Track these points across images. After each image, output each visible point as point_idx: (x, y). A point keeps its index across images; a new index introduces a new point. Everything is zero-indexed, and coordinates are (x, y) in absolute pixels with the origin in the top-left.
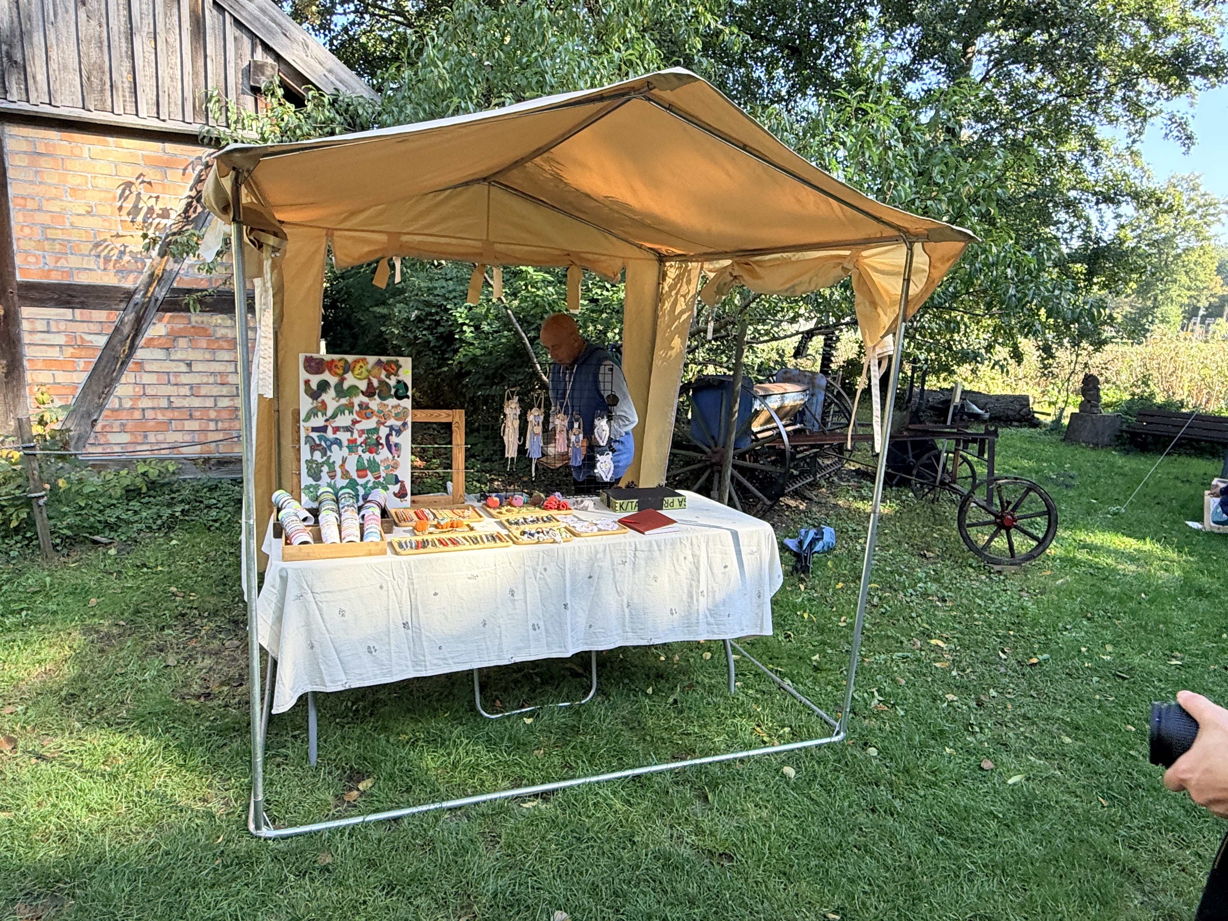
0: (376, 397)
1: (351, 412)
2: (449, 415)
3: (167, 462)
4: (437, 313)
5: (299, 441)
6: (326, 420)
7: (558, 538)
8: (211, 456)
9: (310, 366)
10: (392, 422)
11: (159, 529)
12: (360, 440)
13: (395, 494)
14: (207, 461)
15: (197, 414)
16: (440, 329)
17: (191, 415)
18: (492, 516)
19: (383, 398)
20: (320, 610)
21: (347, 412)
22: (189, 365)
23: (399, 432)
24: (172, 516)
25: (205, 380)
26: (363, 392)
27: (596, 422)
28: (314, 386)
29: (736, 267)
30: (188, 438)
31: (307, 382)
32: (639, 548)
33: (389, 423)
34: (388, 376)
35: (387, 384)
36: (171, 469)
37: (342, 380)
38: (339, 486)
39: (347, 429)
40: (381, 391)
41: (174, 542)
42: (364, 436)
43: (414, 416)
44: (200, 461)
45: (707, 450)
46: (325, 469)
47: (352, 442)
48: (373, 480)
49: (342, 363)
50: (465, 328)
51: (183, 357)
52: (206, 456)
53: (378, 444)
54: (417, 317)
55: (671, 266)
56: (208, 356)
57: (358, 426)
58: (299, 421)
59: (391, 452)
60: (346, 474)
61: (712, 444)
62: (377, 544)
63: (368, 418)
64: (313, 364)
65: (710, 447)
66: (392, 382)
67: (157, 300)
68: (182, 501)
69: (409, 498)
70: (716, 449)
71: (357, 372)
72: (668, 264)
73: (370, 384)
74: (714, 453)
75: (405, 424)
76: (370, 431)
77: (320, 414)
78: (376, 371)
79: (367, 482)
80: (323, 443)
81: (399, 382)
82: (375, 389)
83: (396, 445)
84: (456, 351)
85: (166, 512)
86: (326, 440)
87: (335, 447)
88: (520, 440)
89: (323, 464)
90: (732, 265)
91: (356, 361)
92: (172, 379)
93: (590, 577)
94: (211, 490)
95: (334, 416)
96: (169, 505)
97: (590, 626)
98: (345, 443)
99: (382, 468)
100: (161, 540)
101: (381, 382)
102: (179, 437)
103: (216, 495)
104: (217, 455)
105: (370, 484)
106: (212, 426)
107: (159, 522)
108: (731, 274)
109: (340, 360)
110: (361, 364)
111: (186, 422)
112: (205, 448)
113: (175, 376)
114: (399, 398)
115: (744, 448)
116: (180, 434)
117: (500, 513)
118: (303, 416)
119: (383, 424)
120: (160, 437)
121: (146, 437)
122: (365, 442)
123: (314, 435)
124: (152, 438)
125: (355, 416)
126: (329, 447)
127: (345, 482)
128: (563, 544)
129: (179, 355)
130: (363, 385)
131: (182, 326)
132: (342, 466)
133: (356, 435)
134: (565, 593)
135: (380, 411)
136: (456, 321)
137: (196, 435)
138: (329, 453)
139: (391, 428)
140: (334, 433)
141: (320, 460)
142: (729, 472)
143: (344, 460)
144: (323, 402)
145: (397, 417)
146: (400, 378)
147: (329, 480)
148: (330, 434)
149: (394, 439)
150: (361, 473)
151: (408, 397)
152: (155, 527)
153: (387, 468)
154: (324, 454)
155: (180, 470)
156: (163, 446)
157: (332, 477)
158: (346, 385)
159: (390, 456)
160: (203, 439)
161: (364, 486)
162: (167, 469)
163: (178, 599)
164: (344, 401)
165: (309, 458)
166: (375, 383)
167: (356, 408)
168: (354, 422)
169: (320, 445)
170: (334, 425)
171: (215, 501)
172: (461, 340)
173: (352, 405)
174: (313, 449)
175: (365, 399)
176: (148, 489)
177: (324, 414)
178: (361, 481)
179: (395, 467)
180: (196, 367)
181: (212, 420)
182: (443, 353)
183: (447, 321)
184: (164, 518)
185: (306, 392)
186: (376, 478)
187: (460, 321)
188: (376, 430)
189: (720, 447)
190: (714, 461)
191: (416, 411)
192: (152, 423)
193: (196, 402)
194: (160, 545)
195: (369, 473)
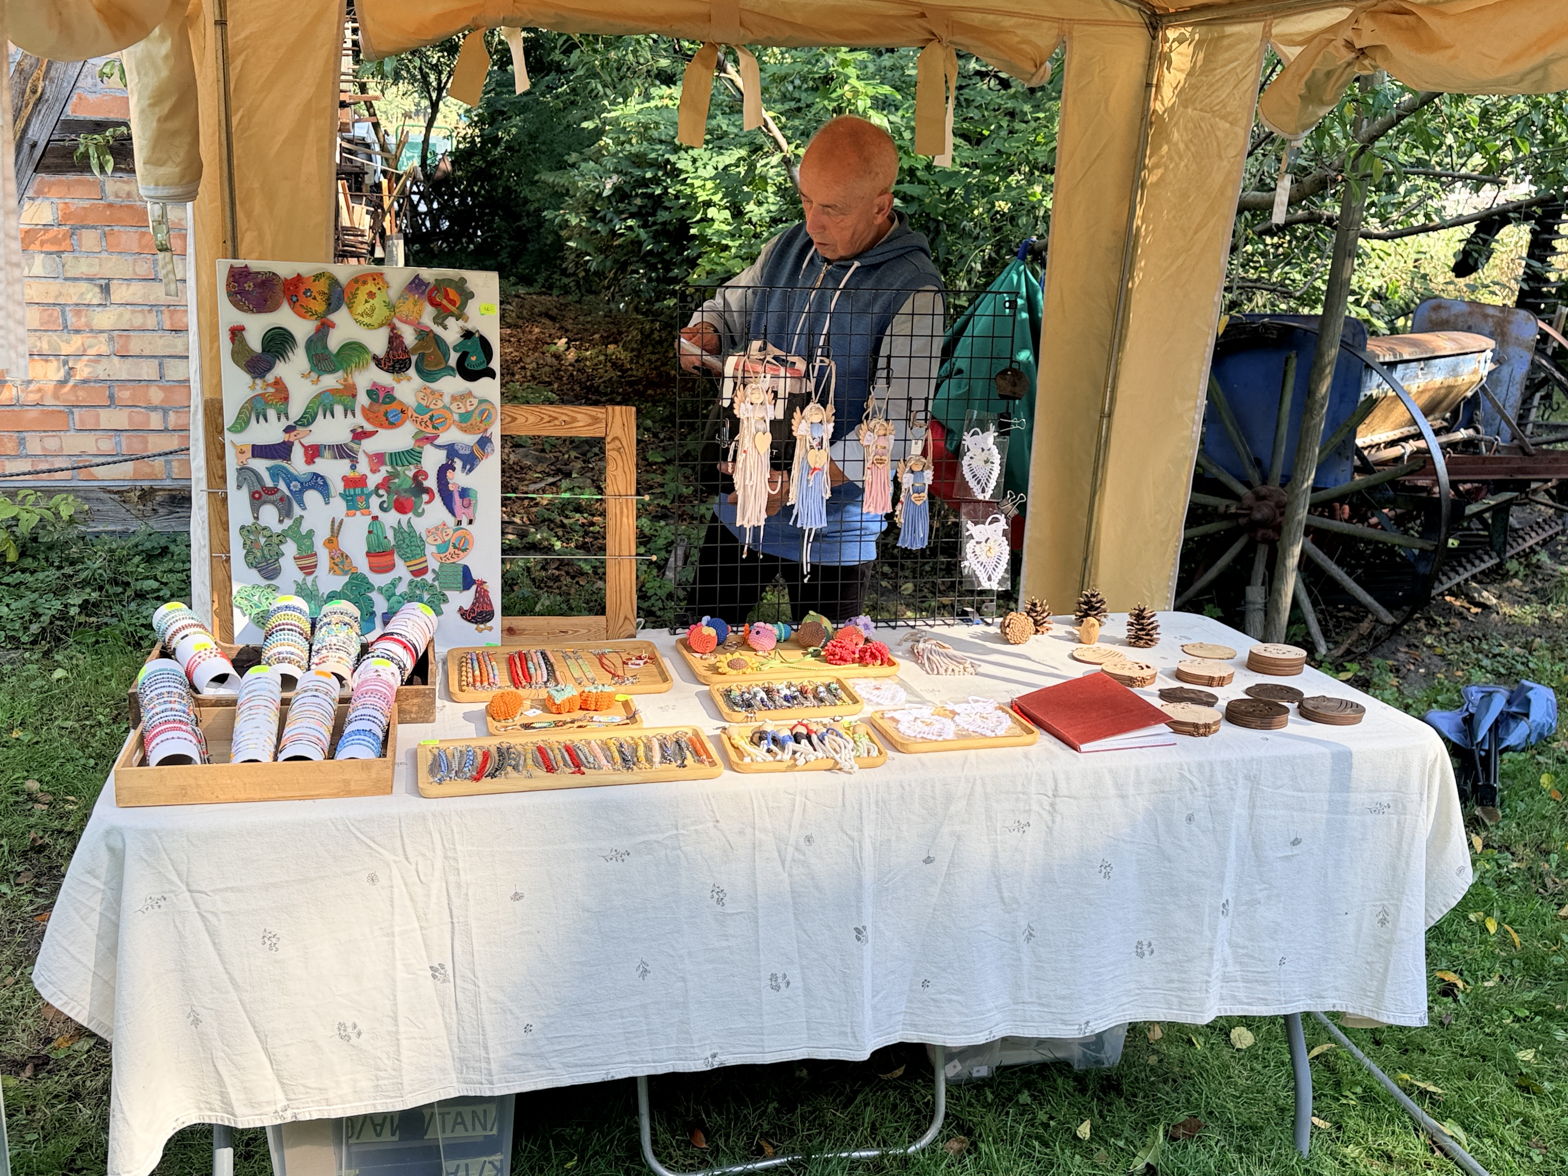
0: (412, 372)
1: (349, 410)
2: (596, 420)
3: (58, 498)
4: (656, 181)
5: (224, 478)
6: (288, 430)
7: (846, 757)
8: (156, 484)
9: (242, 292)
10: (451, 435)
11: (34, 642)
12: (373, 480)
13: (464, 614)
14: (146, 495)
15: (124, 395)
16: (663, 216)
17: (111, 397)
18: (696, 678)
19: (427, 375)
20: (212, 933)
21: (339, 409)
22: (106, 289)
23: (470, 462)
24: (63, 615)
25: (138, 321)
26: (375, 358)
27: (968, 440)
28: (255, 343)
29: (1366, 24)
30: (106, 445)
31: (236, 333)
32: (1063, 789)
33: (444, 438)
34: (440, 320)
35: (438, 341)
36: (65, 512)
37: (325, 328)
38: (324, 589)
39: (341, 452)
40: (422, 357)
41: (59, 673)
42: (384, 470)
43: (508, 420)
44: (134, 496)
45: (1241, 489)
46: (290, 549)
47: (354, 483)
48: (407, 577)
49: (323, 285)
50: (712, 212)
51: (94, 271)
52: (146, 484)
53: (419, 489)
54: (616, 189)
55: (1181, 40)
56: (143, 269)
57: (370, 445)
58: (221, 432)
59: (452, 511)
60: (340, 561)
61: (1254, 475)
62: (366, 765)
63: (392, 425)
64: (249, 286)
65: (1248, 485)
66: (451, 334)
67: (34, 146)
68: (85, 583)
69: (497, 621)
70: (1263, 490)
71: (361, 306)
72: (1172, 34)
73: (395, 339)
74: (1260, 498)
75: (484, 442)
76: (398, 458)
77: (272, 413)
78: (407, 308)
79: (394, 584)
80: (282, 486)
81: (468, 335)
82: (405, 351)
83: (464, 493)
84: (692, 263)
85: (51, 607)
86: (290, 478)
87: (312, 497)
88: (772, 482)
89: (282, 537)
90: (1354, 19)
91: (359, 280)
92: (71, 320)
93: (928, 860)
94: (150, 557)
95: (307, 419)
96: (60, 591)
97: (925, 984)
98: (337, 486)
99: (430, 549)
100: (33, 668)
101: (424, 335)
102: (88, 444)
103: (159, 569)
104: (168, 483)
105: (402, 588)
106: (155, 420)
107: (35, 628)
108: (1349, 45)
109: (318, 277)
110: (371, 287)
111: (103, 413)
112: (144, 467)
113: (78, 313)
114: (470, 375)
115: (1334, 490)
116: (91, 437)
117: (715, 669)
118: (229, 417)
119: (431, 440)
120: (52, 443)
121: (22, 442)
122: (385, 484)
123: (261, 465)
124: (34, 445)
125: (359, 421)
126: (299, 496)
127: (339, 582)
128: (860, 775)
129: (84, 267)
130: (377, 343)
131: (86, 204)
132: (332, 542)
133: (363, 467)
134: (859, 899)
135: (422, 409)
136: (693, 196)
137: (124, 439)
138: (297, 511)
139: (451, 450)
140: (310, 460)
141: (277, 528)
142: (1297, 550)
143: (336, 529)
144: (278, 383)
145: (465, 422)
146: (470, 326)
147: (299, 576)
148: (298, 463)
149: (458, 478)
150: (377, 561)
151: (491, 374)
152: (25, 639)
153: (442, 548)
154: (285, 511)
155: (88, 516)
156: (59, 463)
157: (308, 570)
158: (334, 342)
159: (451, 521)
160: (137, 448)
161: (388, 592)
162: (57, 515)
163: (38, 807)
164: (330, 381)
165: (249, 520)
166: (409, 337)
167: (363, 399)
168: (359, 435)
169: (274, 490)
170: (308, 441)
171: (155, 585)
172: (704, 240)
173: (350, 391)
174: (258, 498)
175: (385, 378)
176: (22, 555)
177: (283, 413)
178: (379, 580)
179: (462, 546)
180: (120, 293)
181: (155, 409)
182: (668, 266)
183: (677, 197)
184: (46, 619)
185: (236, 356)
186: (415, 573)
187: (702, 196)
188: (412, 456)
189: (1274, 485)
190: (1258, 516)
191: (508, 407)
192: (33, 413)
193: (120, 370)
194: (28, 679)
195: (399, 562)
